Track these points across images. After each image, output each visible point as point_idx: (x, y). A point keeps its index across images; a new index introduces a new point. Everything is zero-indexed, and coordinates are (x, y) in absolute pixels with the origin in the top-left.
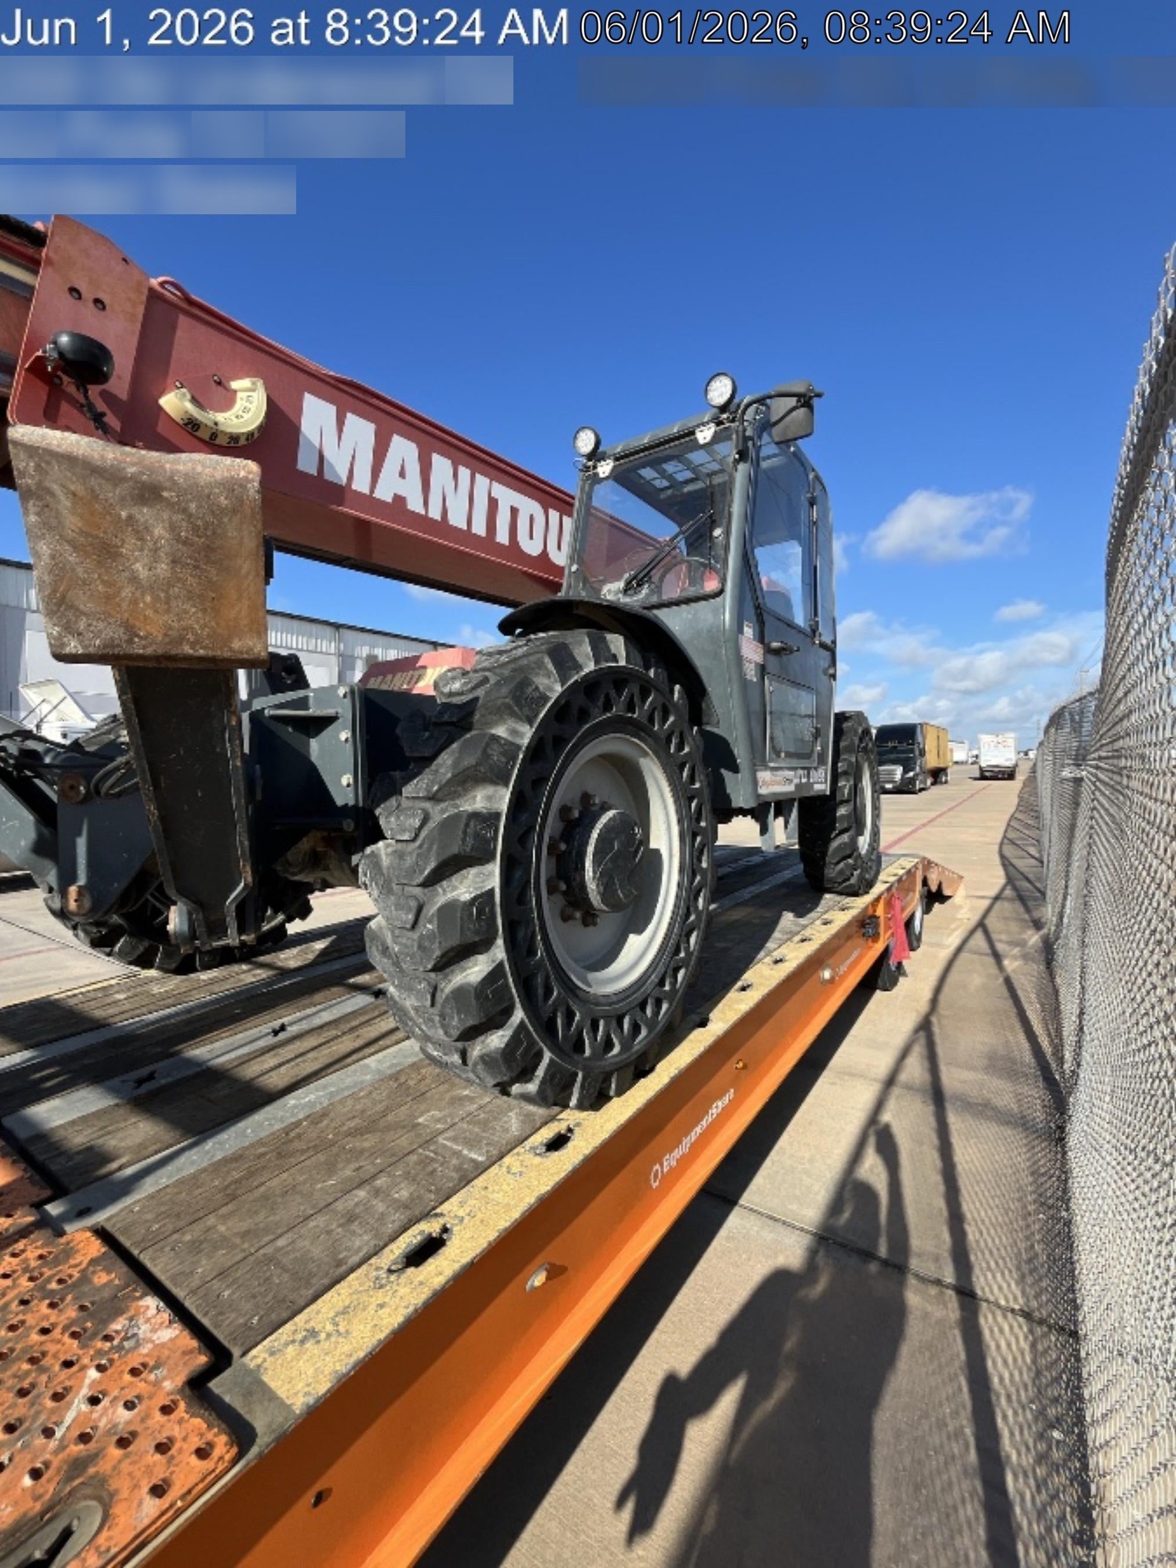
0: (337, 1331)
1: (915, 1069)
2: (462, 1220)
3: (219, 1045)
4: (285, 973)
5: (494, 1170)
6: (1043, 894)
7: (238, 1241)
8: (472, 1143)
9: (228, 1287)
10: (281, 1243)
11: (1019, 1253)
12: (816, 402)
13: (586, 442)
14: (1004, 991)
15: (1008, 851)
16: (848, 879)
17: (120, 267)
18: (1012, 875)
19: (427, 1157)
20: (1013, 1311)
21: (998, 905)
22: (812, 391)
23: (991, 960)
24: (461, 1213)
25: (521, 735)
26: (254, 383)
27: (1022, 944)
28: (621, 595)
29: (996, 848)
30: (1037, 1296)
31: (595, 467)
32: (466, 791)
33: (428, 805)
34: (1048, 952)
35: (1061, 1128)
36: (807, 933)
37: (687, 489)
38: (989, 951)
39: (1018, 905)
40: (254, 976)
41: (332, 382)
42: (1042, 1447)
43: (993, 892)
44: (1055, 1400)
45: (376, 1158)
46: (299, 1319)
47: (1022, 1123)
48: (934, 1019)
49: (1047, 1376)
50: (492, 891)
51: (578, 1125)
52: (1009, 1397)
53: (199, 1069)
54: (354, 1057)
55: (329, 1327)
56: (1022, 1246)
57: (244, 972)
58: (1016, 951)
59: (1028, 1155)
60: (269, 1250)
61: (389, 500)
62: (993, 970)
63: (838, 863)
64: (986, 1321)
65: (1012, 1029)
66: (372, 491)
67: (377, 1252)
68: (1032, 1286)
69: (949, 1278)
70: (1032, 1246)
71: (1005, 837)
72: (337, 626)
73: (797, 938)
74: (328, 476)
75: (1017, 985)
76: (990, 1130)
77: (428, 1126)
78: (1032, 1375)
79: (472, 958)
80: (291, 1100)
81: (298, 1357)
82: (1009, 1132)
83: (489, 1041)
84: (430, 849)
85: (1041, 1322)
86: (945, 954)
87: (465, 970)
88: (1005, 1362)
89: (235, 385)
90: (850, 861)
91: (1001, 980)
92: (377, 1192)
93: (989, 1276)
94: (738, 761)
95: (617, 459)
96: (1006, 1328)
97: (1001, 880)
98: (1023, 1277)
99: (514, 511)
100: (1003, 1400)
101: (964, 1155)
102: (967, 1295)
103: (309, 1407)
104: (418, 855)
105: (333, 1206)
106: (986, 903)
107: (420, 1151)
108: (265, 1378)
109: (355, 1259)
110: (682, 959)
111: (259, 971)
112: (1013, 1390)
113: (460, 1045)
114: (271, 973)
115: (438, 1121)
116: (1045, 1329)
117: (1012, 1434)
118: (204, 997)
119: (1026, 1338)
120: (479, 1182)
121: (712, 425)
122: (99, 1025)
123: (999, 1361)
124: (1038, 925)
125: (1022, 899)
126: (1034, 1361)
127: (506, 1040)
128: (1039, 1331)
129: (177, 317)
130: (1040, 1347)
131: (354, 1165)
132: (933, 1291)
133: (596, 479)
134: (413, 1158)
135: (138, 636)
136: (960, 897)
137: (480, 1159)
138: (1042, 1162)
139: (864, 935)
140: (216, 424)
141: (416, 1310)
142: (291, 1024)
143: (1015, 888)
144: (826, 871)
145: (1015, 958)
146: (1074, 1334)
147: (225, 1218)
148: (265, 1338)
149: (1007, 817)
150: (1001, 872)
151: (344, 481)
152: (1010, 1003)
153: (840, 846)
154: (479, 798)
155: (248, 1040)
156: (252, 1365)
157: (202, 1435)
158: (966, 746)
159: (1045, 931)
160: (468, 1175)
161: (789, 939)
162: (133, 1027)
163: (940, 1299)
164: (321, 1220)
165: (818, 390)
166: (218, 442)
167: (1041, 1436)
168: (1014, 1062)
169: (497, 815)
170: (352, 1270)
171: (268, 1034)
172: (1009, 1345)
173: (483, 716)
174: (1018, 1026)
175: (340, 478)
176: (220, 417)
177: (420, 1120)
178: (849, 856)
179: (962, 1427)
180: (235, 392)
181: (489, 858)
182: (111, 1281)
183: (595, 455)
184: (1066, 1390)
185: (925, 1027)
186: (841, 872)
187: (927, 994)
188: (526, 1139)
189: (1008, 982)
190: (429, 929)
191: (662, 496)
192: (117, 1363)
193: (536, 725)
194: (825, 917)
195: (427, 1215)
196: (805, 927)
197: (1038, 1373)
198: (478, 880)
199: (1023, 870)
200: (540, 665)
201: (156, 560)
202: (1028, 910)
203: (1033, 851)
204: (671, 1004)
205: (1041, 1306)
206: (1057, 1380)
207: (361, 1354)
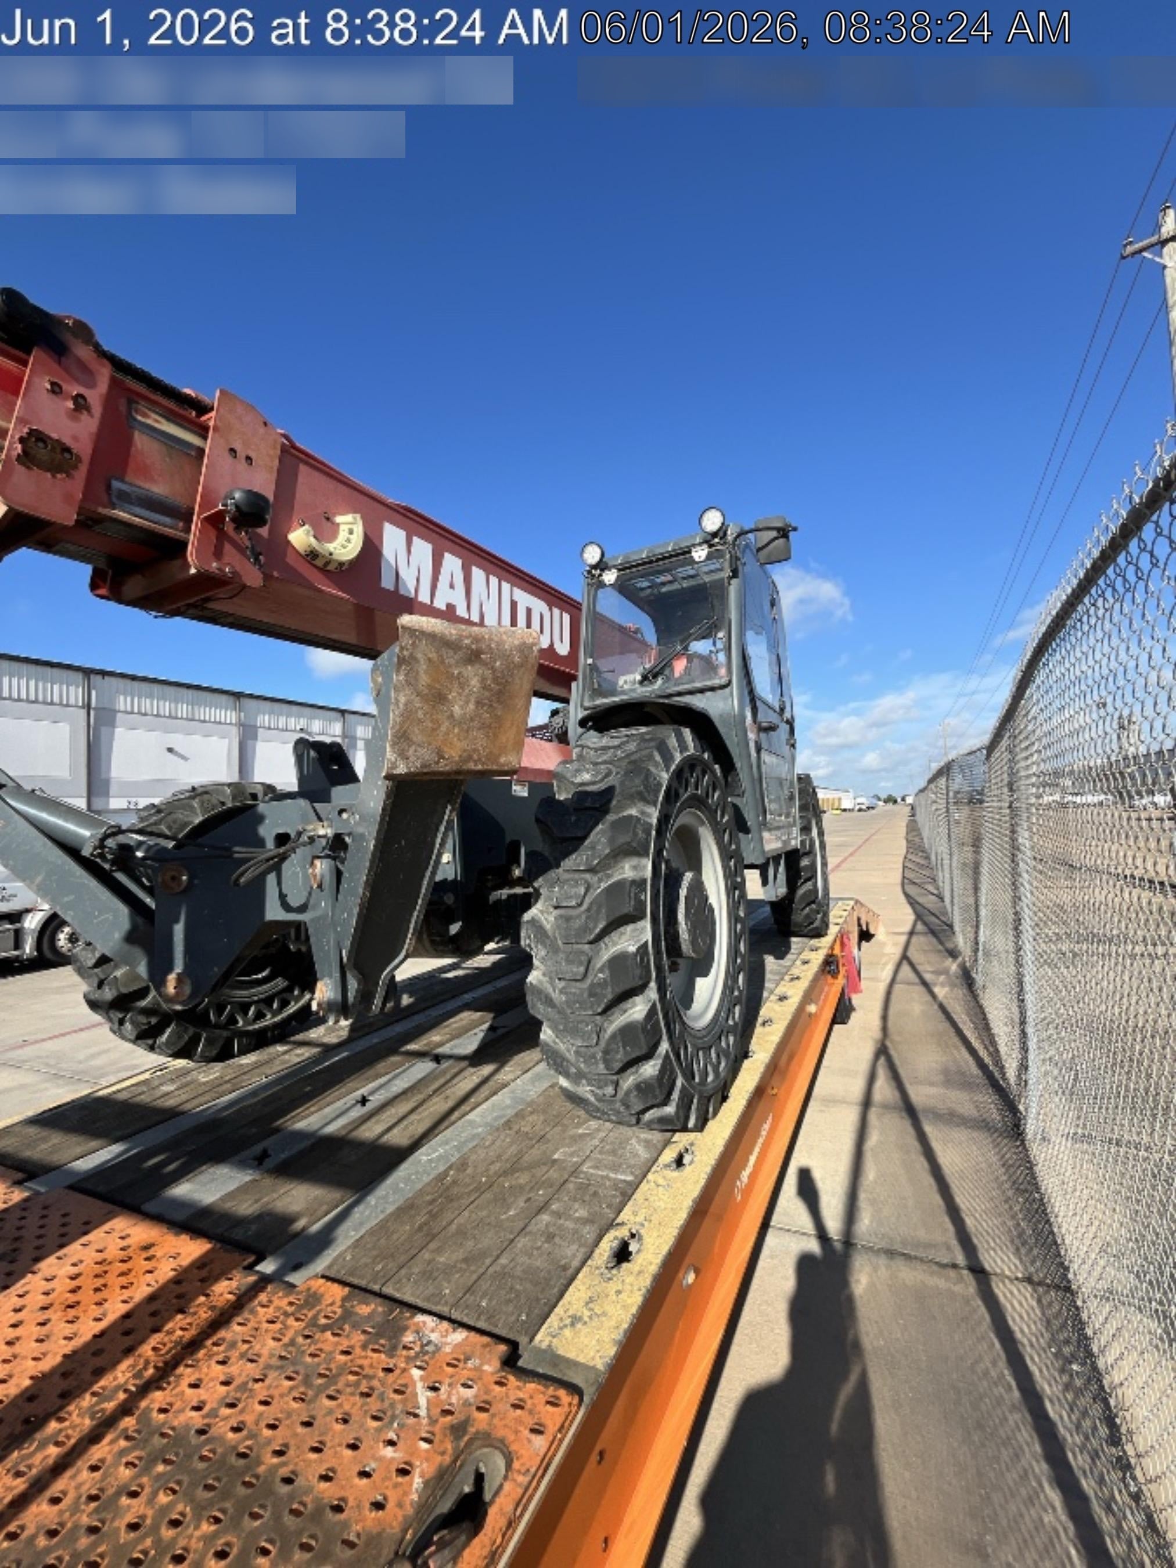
0: (596, 1314)
1: (883, 1089)
2: (643, 1225)
3: (312, 1119)
4: (329, 1049)
5: (644, 1186)
6: (951, 926)
7: (464, 1266)
8: (615, 1168)
9: (482, 1298)
10: (503, 1261)
11: (1010, 1230)
12: (791, 535)
13: (592, 555)
14: (940, 1014)
15: (912, 890)
16: (812, 923)
17: (262, 430)
18: (920, 913)
19: (581, 1183)
20: (1017, 1279)
21: (914, 939)
22: (790, 526)
23: (921, 989)
24: (638, 1219)
25: (649, 816)
26: (355, 518)
27: (946, 972)
28: (637, 685)
29: (899, 889)
30: (1033, 1262)
31: (600, 575)
32: (616, 862)
33: (588, 876)
34: (967, 979)
35: (1017, 1126)
36: (795, 972)
37: (664, 590)
38: (917, 980)
39: (930, 936)
40: (298, 1055)
41: (402, 511)
42: (1065, 1378)
43: (907, 928)
44: (1067, 1342)
45: (538, 1190)
46: (559, 1310)
47: (982, 1125)
48: (888, 1043)
49: (1056, 1324)
50: (646, 942)
51: (692, 1144)
52: (1032, 1345)
53: (313, 1140)
54: (456, 1114)
55: (587, 1313)
56: (1010, 1223)
57: (285, 1053)
58: (942, 978)
59: (997, 1150)
60: (496, 1268)
61: (444, 608)
62: (929, 998)
63: (804, 908)
64: (1000, 1290)
65: (956, 1047)
66: (432, 602)
67: (589, 1256)
68: (1027, 1255)
69: (961, 1259)
70: (1019, 1225)
71: (904, 877)
72: (238, 696)
73: (787, 978)
74: (402, 592)
75: (949, 1009)
76: (961, 1134)
77: (564, 1161)
78: (1045, 1324)
79: (631, 1000)
80: (423, 1155)
81: (577, 1334)
82: (975, 1134)
83: (642, 1070)
84: (598, 912)
85: (1040, 1284)
86: (882, 987)
87: (625, 1011)
88: (1021, 1317)
89: (339, 519)
90: (814, 906)
91: (936, 1007)
92: (558, 1215)
93: (992, 1252)
94: (749, 824)
95: (619, 570)
96: (1016, 1292)
97: (911, 917)
98: (1018, 1249)
99: (529, 611)
100: (1028, 1349)
101: (948, 1158)
102: (979, 1272)
103: (609, 1365)
104: (587, 918)
105: (528, 1230)
106: (903, 939)
107: (572, 1179)
108: (559, 1352)
109: (576, 1263)
110: (736, 997)
111: (299, 1051)
112: (1034, 1340)
113: (615, 1078)
114: (316, 1050)
115: (572, 1155)
116: (1045, 1288)
117: (1041, 1371)
118: (259, 1080)
119: (1032, 1296)
120: (638, 1195)
121: (705, 546)
122: (172, 1114)
123: (1017, 1318)
124: (953, 954)
125: (933, 933)
126: (1043, 1314)
127: (658, 1067)
128: (1041, 1289)
129: (298, 467)
130: (1044, 1302)
131: (524, 1198)
132: (952, 1273)
133: (601, 585)
134: (571, 1186)
135: (443, 758)
136: (880, 933)
137: (630, 1178)
138: (1007, 1156)
139: (829, 972)
140: (331, 554)
141: (648, 1291)
142: (372, 1093)
143: (925, 924)
144: (793, 917)
145: (943, 985)
146: (1068, 1289)
147: (439, 1251)
148: (539, 1330)
149: (901, 859)
150: (909, 910)
151: (413, 595)
152: (947, 1025)
153: (805, 893)
154: (627, 866)
155: (338, 1112)
156: (544, 1346)
157: (543, 1393)
158: (851, 795)
159: (960, 959)
160: (627, 1193)
161: (782, 979)
162: (212, 1111)
163: (961, 1279)
164: (522, 1242)
165: (793, 525)
166: (330, 568)
167: (1062, 1371)
168: (963, 1074)
169: (644, 881)
170: (578, 1271)
171: (354, 1105)
172: (1021, 1304)
173: (618, 801)
174: (959, 1043)
175: (410, 592)
176: (331, 547)
177: (556, 1156)
178: (813, 902)
179: (1002, 1373)
180: (338, 525)
181: (641, 917)
182: (374, 1311)
183: (601, 566)
184: (1073, 1332)
185: (882, 1051)
186: (807, 916)
187: (876, 1022)
188: (657, 1159)
189: (942, 1008)
190: (600, 979)
191: (642, 594)
192: (431, 1362)
193: (659, 806)
194: (801, 957)
195: (611, 1225)
196: (789, 968)
197: (1048, 1322)
198: (635, 934)
199: (927, 906)
200: (650, 757)
201: (467, 702)
202: (941, 943)
203: (931, 888)
204: (735, 1036)
205: (1037, 1271)
206: (1064, 1326)
207: (625, 1326)
